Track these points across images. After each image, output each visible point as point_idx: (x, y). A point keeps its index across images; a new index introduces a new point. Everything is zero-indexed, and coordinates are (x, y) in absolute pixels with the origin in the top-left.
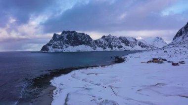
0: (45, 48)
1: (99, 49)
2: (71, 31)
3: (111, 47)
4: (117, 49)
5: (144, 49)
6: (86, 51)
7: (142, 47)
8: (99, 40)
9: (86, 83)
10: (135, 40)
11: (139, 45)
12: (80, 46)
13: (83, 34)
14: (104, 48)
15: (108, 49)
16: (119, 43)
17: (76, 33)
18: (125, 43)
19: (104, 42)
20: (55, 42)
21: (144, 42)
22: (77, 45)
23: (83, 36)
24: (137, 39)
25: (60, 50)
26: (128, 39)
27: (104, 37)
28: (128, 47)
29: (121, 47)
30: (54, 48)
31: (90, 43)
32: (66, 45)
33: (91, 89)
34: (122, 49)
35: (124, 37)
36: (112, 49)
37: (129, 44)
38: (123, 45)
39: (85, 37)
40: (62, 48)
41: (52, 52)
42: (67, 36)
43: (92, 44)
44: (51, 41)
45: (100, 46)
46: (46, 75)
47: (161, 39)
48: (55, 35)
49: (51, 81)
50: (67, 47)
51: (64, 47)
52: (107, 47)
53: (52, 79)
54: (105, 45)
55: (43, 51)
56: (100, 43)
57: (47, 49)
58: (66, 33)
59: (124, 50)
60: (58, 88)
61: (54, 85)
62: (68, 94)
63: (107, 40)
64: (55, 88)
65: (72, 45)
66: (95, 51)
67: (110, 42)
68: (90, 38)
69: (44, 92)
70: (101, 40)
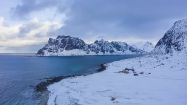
0: (40, 52)
1: (92, 53)
2: (66, 36)
3: (103, 51)
4: (109, 53)
5: (134, 53)
6: (80, 54)
7: (132, 51)
8: (92, 44)
9: (68, 89)
10: (126, 44)
11: (130, 49)
12: (74, 50)
13: (77, 39)
14: (97, 52)
15: (100, 53)
16: (111, 48)
17: (71, 37)
18: (117, 48)
19: (96, 46)
20: (51, 47)
21: (134, 47)
22: (71, 49)
23: (77, 40)
24: (128, 43)
25: (55, 54)
26: (119, 44)
27: (96, 42)
28: (119, 51)
29: (113, 51)
30: (49, 51)
31: (84, 48)
32: (61, 49)
33: (70, 93)
34: (113, 53)
35: (116, 42)
36: (104, 53)
37: (120, 49)
38: (114, 49)
39: (78, 42)
40: (57, 52)
41: (47, 55)
42: (62, 40)
43: (86, 48)
44: (47, 45)
45: (93, 51)
46: (44, 83)
47: (151, 44)
48: (50, 39)
49: (48, 87)
50: (62, 51)
51: (59, 50)
52: (100, 52)
53: (48, 86)
54: (98, 49)
55: (39, 55)
56: (93, 47)
57: (43, 53)
58: (61, 38)
59: (115, 54)
60: (51, 92)
61: (49, 90)
62: (57, 96)
63: (100, 45)
64: (50, 92)
65: (67, 49)
66: (88, 55)
67: (103, 47)
68: (83, 42)
69: (44, 94)
70: (94, 45)
